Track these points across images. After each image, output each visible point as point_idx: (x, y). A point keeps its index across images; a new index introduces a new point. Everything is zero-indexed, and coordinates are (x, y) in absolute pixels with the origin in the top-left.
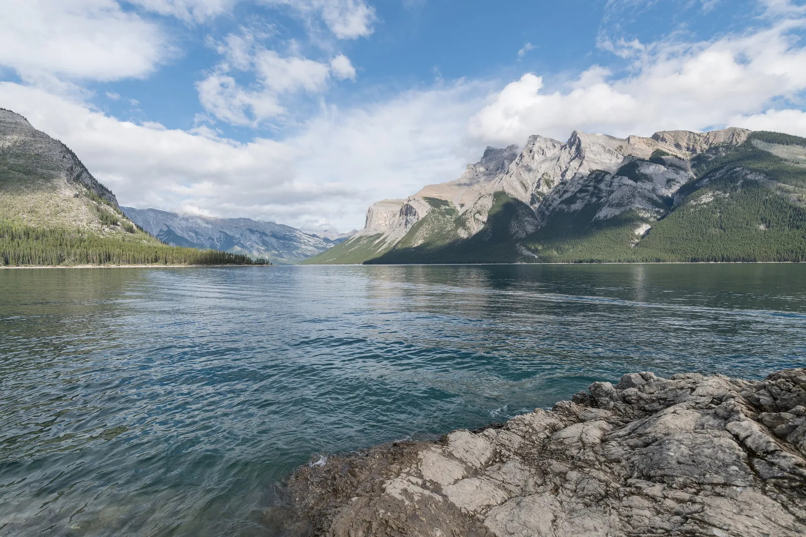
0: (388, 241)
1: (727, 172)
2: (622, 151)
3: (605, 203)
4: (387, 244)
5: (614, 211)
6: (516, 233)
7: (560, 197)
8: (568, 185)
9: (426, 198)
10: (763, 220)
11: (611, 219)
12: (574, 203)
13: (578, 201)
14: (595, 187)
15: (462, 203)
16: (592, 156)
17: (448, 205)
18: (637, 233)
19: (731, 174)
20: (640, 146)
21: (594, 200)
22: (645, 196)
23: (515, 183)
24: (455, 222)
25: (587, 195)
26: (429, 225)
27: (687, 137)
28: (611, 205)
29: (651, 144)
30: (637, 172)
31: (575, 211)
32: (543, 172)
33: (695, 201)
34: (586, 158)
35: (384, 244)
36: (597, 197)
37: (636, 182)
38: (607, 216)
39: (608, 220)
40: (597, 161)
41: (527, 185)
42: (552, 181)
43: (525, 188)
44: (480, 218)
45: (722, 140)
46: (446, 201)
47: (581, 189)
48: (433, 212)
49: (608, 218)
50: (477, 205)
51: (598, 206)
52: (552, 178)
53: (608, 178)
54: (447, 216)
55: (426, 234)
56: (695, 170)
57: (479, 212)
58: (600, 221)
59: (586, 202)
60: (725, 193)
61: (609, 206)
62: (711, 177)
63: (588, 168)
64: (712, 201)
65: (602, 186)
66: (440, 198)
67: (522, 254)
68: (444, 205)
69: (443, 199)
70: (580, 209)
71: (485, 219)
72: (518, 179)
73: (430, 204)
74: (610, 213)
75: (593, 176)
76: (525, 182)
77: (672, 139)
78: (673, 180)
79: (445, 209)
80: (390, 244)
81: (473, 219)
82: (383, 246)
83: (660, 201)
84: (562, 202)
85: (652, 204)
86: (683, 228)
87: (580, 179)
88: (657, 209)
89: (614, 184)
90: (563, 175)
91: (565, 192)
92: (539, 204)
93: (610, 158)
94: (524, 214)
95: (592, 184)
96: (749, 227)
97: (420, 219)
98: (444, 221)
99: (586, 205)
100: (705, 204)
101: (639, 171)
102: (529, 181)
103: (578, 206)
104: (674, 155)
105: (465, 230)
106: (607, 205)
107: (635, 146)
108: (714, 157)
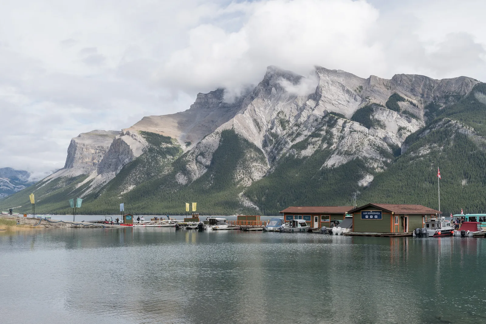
0: (94, 185)
1: (444, 124)
2: (362, 93)
3: (335, 151)
4: (91, 188)
5: (341, 159)
6: (241, 180)
7: (292, 141)
8: (302, 126)
9: (143, 133)
10: (466, 176)
11: (337, 168)
12: (305, 148)
13: (309, 147)
14: (327, 132)
15: (188, 141)
16: (330, 97)
17: (171, 143)
18: (360, 184)
19: (447, 127)
20: (379, 89)
21: (325, 146)
22: (374, 145)
23: (247, 121)
24: (173, 164)
25: (318, 140)
26: (144, 167)
27: (423, 82)
28: (340, 153)
29: (390, 87)
30: (371, 117)
31: (305, 158)
32: (279, 110)
33: (414, 153)
34: (322, 98)
35: (87, 189)
36: (328, 143)
37: (369, 128)
38: (334, 165)
39: (334, 169)
40: (334, 102)
41: (261, 124)
42: (288, 122)
43: (259, 128)
44: (203, 161)
45: (453, 89)
46: (169, 138)
47: (313, 133)
48: (151, 150)
49: (335, 167)
50: (201, 145)
51: (328, 154)
52: (287, 118)
53: (341, 122)
54: (168, 157)
55: (139, 178)
56: (426, 118)
57: (202, 154)
58: (327, 169)
59: (317, 147)
60: (440, 146)
61: (337, 154)
62: (431, 128)
63: (323, 109)
64: (428, 154)
65: (334, 131)
66: (161, 134)
67: (242, 206)
68: (167, 143)
69: (165, 135)
70: (310, 155)
71: (208, 163)
72: (252, 117)
73: (148, 140)
74: (338, 161)
75: (327, 119)
76: (259, 121)
77: (410, 83)
78: (404, 128)
79: (167, 148)
80: (94, 189)
81: (195, 162)
82: (87, 191)
83: (389, 150)
84: (293, 147)
85: (380, 153)
86: (401, 180)
87: (313, 122)
88: (384, 159)
89: (346, 129)
90: (298, 116)
91: (299, 135)
92: (272, 147)
93: (348, 99)
94: (252, 158)
95: (325, 128)
96: (453, 181)
97: (134, 159)
98: (164, 162)
99: (317, 152)
100: (422, 156)
101: (373, 116)
102: (264, 120)
103: (308, 152)
104: (409, 102)
105: (185, 175)
106: (336, 153)
107: (375, 88)
108: (444, 106)
